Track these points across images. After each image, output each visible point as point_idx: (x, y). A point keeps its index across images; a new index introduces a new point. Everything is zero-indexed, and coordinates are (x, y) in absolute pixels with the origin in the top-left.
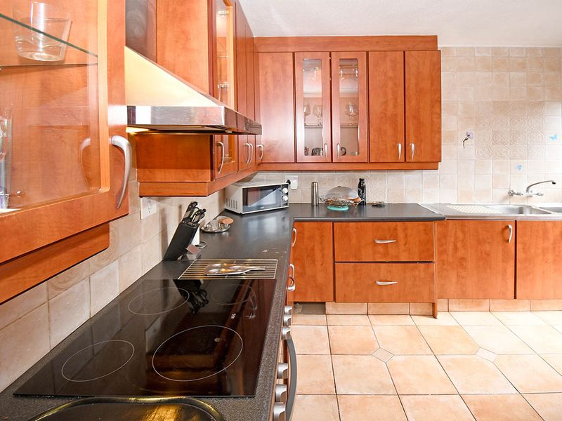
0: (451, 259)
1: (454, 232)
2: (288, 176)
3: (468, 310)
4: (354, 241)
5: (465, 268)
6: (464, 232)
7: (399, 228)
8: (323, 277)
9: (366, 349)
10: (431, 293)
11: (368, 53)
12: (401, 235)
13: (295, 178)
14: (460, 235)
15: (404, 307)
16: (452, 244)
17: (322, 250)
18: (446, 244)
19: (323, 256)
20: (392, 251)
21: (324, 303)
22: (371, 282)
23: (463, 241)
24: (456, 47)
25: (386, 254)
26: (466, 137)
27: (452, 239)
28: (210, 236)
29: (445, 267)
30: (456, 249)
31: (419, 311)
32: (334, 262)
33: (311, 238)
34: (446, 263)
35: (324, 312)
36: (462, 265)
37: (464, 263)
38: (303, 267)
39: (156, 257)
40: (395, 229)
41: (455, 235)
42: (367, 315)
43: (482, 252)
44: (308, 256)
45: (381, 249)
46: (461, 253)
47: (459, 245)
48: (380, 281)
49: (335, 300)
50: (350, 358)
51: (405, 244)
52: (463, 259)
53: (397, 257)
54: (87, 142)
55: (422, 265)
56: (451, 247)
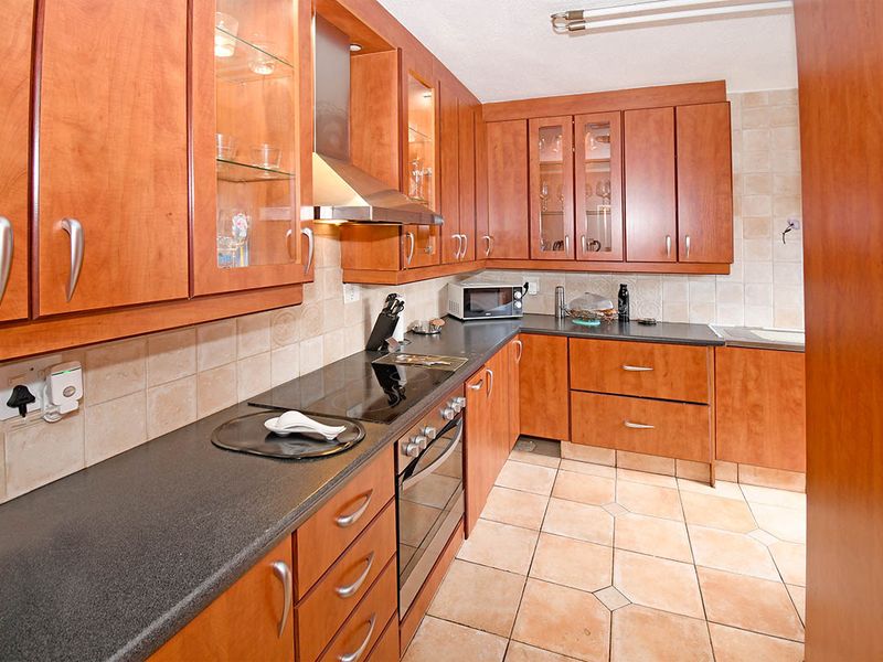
0: (737, 405)
1: (742, 364)
2: (526, 277)
3: (771, 485)
4: (595, 363)
5: (761, 421)
6: (758, 367)
7: (656, 352)
8: (556, 407)
9: (596, 500)
10: (704, 448)
11: (622, 113)
12: (659, 362)
13: (536, 281)
14: (753, 371)
15: (667, 464)
16: (739, 383)
17: (555, 372)
18: (730, 382)
19: (556, 379)
20: (647, 383)
21: (559, 442)
22: (617, 422)
23: (756, 380)
24: (769, 92)
25: (639, 386)
26: (787, 226)
27: (740, 376)
28: (419, 337)
29: (728, 415)
30: (745, 390)
31: (691, 473)
32: (570, 390)
33: (541, 355)
34: (730, 410)
35: (559, 454)
36: (756, 415)
37: (759, 413)
38: (531, 392)
39: (358, 345)
40: (651, 353)
41: (745, 370)
42: (616, 467)
43: (787, 400)
44: (537, 378)
45: (631, 379)
46: (754, 397)
47: (751, 385)
48: (631, 422)
49: (570, 440)
50: (572, 504)
51: (665, 375)
52: (756, 406)
53: (655, 391)
54: (290, 232)
55: (691, 406)
56: (737, 388)
